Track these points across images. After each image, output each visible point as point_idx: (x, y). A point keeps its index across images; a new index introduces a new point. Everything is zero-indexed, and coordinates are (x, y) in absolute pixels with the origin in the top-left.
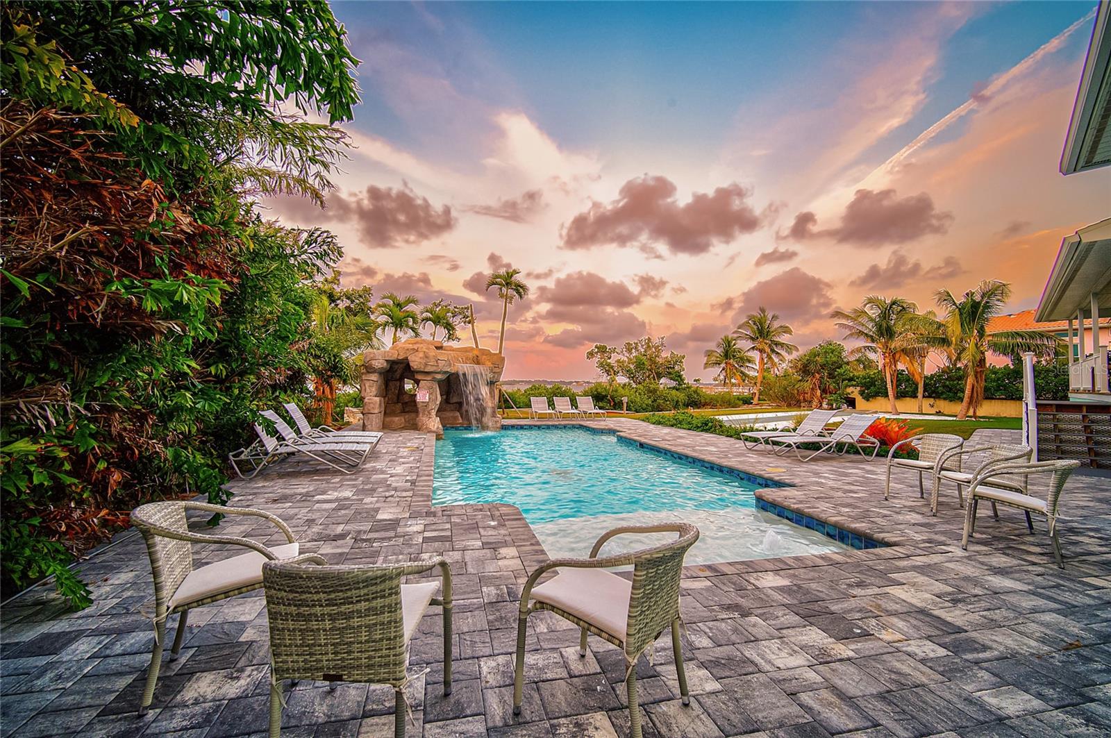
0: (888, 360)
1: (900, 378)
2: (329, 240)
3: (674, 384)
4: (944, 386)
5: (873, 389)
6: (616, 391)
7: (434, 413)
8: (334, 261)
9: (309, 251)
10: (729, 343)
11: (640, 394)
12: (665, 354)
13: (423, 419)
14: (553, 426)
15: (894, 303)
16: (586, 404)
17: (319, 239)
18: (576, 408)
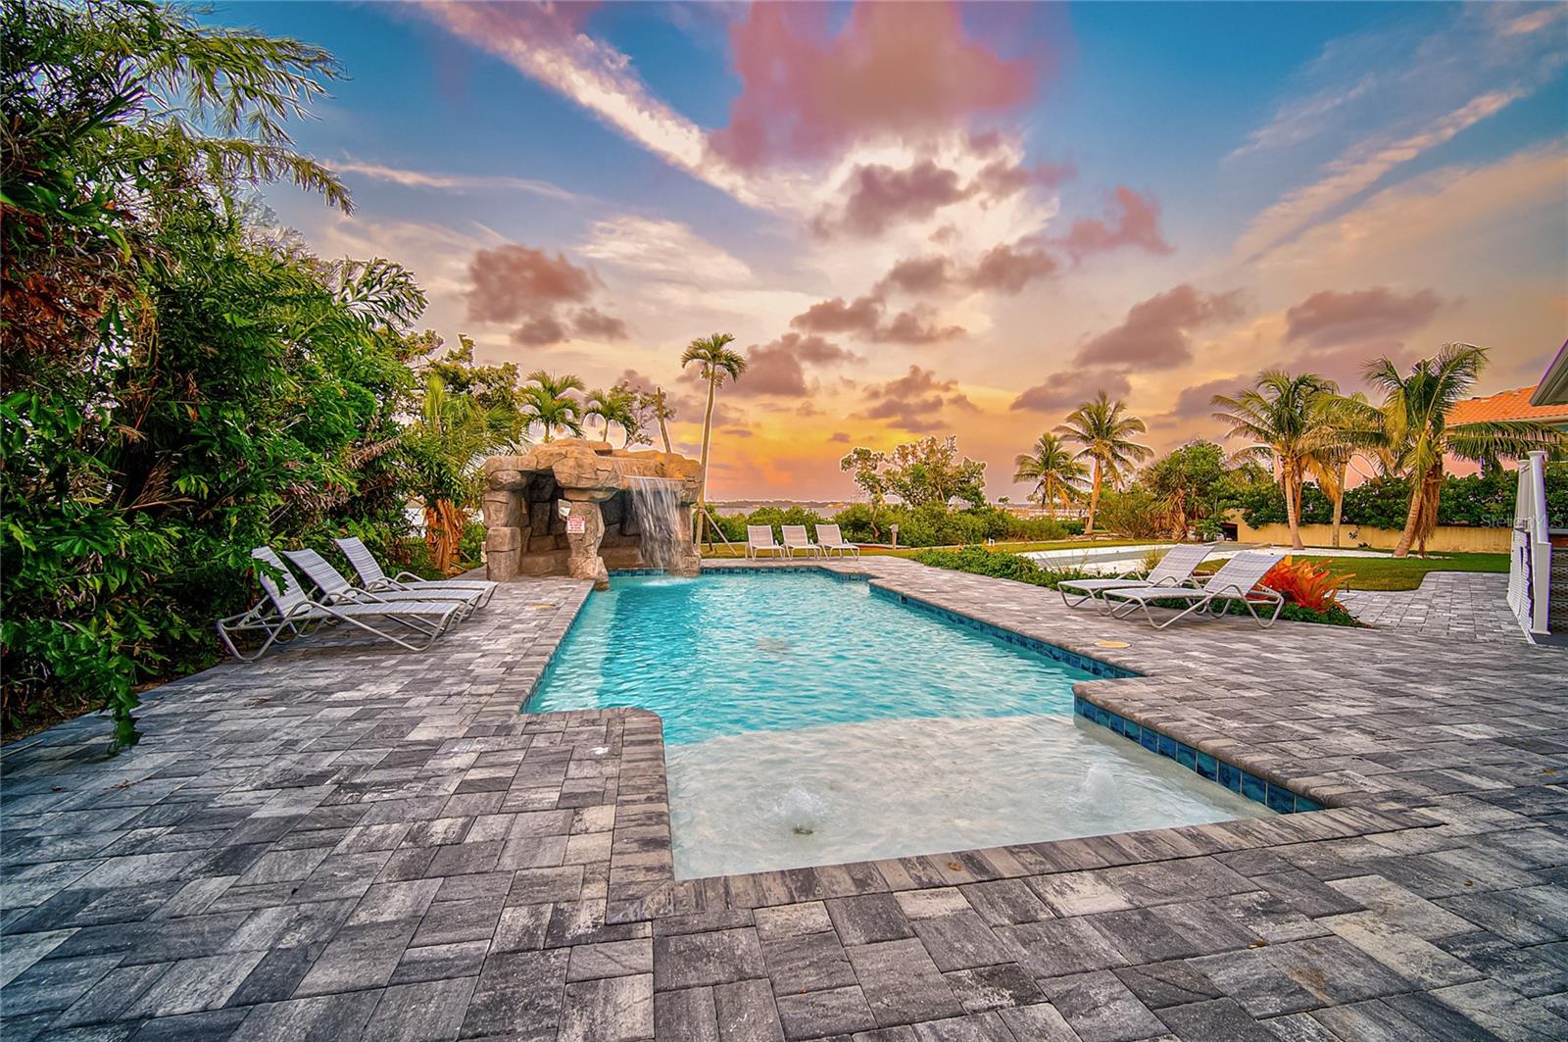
0: (1289, 468)
1: (1306, 495)
2: (402, 279)
3: (968, 505)
4: (1373, 507)
5: (1265, 511)
6: (883, 516)
7: (593, 550)
8: (413, 314)
9: (371, 298)
10: (1051, 444)
11: (918, 520)
12: (956, 462)
13: (577, 559)
14: (777, 568)
15: (1302, 381)
16: (831, 537)
17: (385, 278)
18: (816, 542)
